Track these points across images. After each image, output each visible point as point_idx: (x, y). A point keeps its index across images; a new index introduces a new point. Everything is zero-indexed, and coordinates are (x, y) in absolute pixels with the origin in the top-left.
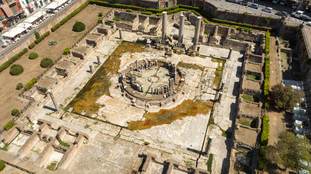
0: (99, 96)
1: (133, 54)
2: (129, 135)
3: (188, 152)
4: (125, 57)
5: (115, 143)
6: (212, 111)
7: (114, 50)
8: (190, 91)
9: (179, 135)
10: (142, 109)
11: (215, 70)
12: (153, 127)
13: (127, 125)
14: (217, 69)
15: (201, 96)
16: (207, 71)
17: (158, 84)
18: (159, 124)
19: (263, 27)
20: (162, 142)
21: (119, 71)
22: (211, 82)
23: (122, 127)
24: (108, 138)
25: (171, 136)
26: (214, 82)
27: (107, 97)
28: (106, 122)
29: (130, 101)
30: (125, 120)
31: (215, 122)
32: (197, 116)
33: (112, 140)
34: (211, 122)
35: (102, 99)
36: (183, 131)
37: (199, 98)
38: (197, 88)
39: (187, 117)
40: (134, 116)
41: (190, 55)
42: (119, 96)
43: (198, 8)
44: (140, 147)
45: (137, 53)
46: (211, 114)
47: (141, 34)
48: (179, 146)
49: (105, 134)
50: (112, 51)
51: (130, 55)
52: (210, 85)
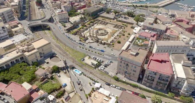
13: (107, 28)
34: (94, 27)
35: (111, 31)
36: (99, 27)
51: (105, 38)
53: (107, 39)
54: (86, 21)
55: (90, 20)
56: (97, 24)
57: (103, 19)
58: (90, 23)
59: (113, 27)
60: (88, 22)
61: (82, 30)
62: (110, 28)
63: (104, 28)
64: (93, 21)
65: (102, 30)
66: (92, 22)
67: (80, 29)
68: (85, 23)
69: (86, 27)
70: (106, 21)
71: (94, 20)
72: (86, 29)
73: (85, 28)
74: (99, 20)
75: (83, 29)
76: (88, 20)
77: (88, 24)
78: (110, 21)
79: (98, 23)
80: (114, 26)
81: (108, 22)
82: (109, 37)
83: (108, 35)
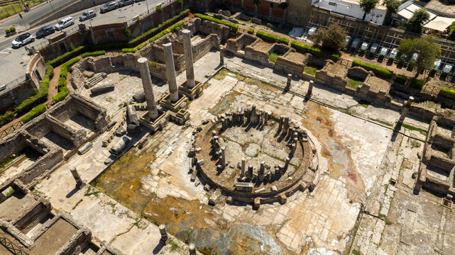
1: (155, 172)
2: (377, 203)
3: (397, 142)
4: (158, 187)
5: (399, 224)
6: (324, 105)
7: (118, 205)
9: (371, 145)
10: (319, 177)
11: (242, 83)
13: (357, 205)
14: (241, 81)
15: (295, 108)
16: (242, 90)
17: (267, 145)
19: (182, 13)
20: (386, 165)
21: (205, 201)
22: (267, 92)
24: (390, 234)
25: (373, 154)
26: (268, 90)
27: (283, 231)
29: (299, 193)
30: (345, 205)
31: (344, 107)
32: (334, 120)
33: (392, 228)
34: (344, 110)
36: (362, 140)
37: (300, 111)
38: (277, 107)
39: (337, 131)
40: (335, 192)
41: (197, 97)
42: (284, 209)
43: (81, 47)
44: (400, 192)
45: (154, 165)
47: (90, 146)
48: (390, 149)
49: (381, 239)
50: (121, 207)
51: (157, 178)
52: (273, 94)
53: (141, 185)
82: (172, 209)
83: (203, 205)
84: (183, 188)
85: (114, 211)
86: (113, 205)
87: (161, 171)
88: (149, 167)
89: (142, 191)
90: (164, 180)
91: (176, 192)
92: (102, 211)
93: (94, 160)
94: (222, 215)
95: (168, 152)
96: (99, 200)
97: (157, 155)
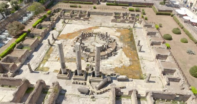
0: (121, 35)
1: (122, 64)
3: (72, 23)
5: (101, 22)
8: (70, 43)
11: (49, 60)
12: (88, 28)
13: (99, 27)
14: (47, 60)
15: (64, 42)
16: (56, 58)
17: (91, 41)
18: (85, 29)
20: (82, 24)
21: (121, 49)
22: (55, 50)
23: (101, 26)
24: (104, 23)
26: (53, 50)
27: (117, 35)
28: (109, 27)
30: (101, 29)
31: (58, 32)
34: (60, 32)
35: (118, 34)
36: (74, 28)
37: (65, 40)
38: (65, 46)
39: (72, 32)
45: (119, 66)
46: (59, 35)
48: (75, 24)
50: (142, 66)
51: (124, 63)
52: (56, 48)
53: (130, 66)
54: (25, 19)
55: (36, 13)
56: (64, 22)
57: (71, 7)
58: (41, 22)
59: (113, 21)
60: (31, 19)
61: (18, 54)
62: (107, 25)
63: (90, 29)
64: (46, 13)
65: (90, 35)
66: (45, 19)
67: (10, 51)
68: (25, 24)
69: (33, 37)
70: (82, 9)
71: (49, 11)
72: (37, 47)
73: (29, 42)
74: (63, 8)
75: (21, 47)
76: (31, 15)
77: (35, 27)
78: (95, 8)
79: (65, 19)
80: (112, 18)
81: (89, 10)
82: (130, 55)
83: (123, 49)
84: (121, 55)
85: (145, 66)
86: (143, 68)
87: (120, 63)
88: (121, 67)
89: (131, 64)
90: (122, 61)
91: (124, 56)
92: (148, 69)
93: (134, 86)
94: (122, 45)
95: (111, 65)
96: (146, 72)
97: (114, 68)
